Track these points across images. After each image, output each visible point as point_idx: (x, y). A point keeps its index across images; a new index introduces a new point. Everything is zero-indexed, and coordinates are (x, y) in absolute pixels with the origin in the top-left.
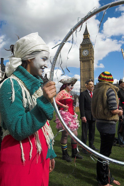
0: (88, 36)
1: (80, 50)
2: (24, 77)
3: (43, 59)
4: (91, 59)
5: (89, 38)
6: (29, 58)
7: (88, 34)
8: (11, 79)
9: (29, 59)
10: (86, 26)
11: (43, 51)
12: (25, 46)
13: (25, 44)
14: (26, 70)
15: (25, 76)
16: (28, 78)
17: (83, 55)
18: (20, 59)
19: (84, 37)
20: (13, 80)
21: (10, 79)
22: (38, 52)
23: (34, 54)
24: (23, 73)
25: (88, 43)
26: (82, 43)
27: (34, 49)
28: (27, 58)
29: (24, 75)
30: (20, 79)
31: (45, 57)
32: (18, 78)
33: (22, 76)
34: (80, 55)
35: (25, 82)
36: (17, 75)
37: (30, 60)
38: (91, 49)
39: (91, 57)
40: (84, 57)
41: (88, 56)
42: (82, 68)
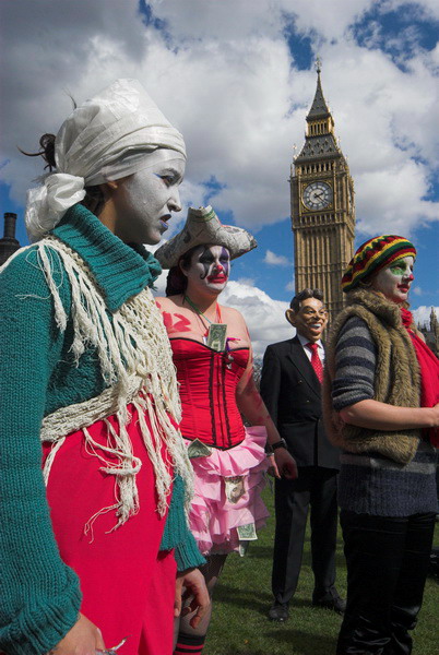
0: (326, 125)
1: (294, 183)
2: (87, 243)
3: (163, 177)
5: (330, 135)
6: (112, 174)
7: (329, 115)
9: (111, 178)
10: (319, 82)
11: (161, 147)
12: (98, 133)
13: (95, 126)
14: (97, 219)
15: (95, 240)
16: (102, 247)
17: (308, 207)
18: (81, 180)
19: (311, 128)
22: (144, 151)
23: (129, 161)
24: (87, 231)
25: (326, 154)
26: (303, 153)
27: (131, 142)
28: (105, 176)
29: (90, 239)
30: (74, 251)
31: (172, 170)
32: (68, 246)
33: (84, 241)
34: (295, 205)
35: (92, 262)
38: (339, 178)
39: (341, 214)
40: (311, 214)
41: (328, 212)
42: (302, 263)
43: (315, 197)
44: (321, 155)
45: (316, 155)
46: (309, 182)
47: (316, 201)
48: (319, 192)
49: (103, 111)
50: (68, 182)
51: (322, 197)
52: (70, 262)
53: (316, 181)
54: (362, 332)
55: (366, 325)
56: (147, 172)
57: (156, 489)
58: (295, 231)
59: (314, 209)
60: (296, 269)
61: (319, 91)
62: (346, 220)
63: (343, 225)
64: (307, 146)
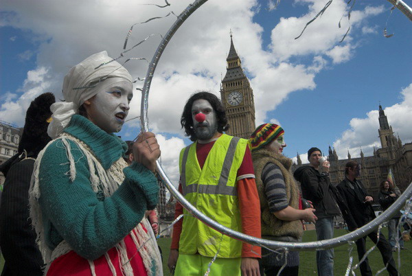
0: (237, 63)
1: (222, 92)
3: (113, 93)
4: (249, 112)
5: (239, 67)
7: (238, 58)
8: (63, 140)
9: (86, 99)
11: (109, 77)
17: (230, 104)
18: (71, 104)
19: (229, 64)
20: (68, 140)
21: (61, 139)
25: (238, 77)
26: (226, 77)
34: (224, 104)
37: (89, 101)
39: (247, 107)
40: (232, 108)
41: (241, 106)
43: (233, 99)
44: (235, 78)
45: (233, 78)
46: (230, 92)
47: (234, 101)
48: (235, 96)
51: (237, 99)
53: (234, 91)
59: (234, 105)
61: (232, 46)
64: (228, 74)
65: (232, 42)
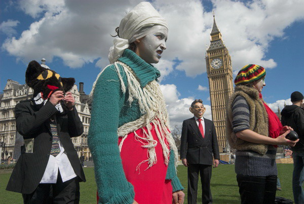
0: (218, 36)
1: (207, 59)
2: (132, 63)
3: (157, 36)
5: (221, 40)
6: (138, 37)
7: (219, 32)
9: (137, 38)
11: (155, 25)
12: (132, 22)
13: (131, 20)
14: (135, 53)
15: (135, 61)
16: (138, 64)
17: (213, 68)
18: (127, 40)
23: (143, 31)
24: (132, 58)
25: (219, 47)
26: (210, 47)
27: (143, 24)
28: (135, 38)
29: (133, 61)
30: (127, 65)
32: (125, 64)
33: (131, 62)
34: (208, 68)
35: (134, 69)
36: (124, 61)
37: (139, 39)
38: (225, 56)
39: (226, 70)
40: (214, 71)
41: (222, 69)
42: (212, 90)
43: (216, 64)
44: (217, 48)
45: (215, 48)
46: (213, 58)
47: (216, 66)
48: (217, 62)
49: (133, 14)
50: (121, 41)
51: (219, 64)
52: (126, 69)
53: (216, 58)
54: (243, 101)
55: (245, 99)
56: (151, 34)
57: (163, 155)
58: (209, 77)
59: (216, 69)
60: (210, 92)
61: (215, 24)
62: (229, 72)
63: (228, 74)
64: (211, 45)
65: (214, 20)
